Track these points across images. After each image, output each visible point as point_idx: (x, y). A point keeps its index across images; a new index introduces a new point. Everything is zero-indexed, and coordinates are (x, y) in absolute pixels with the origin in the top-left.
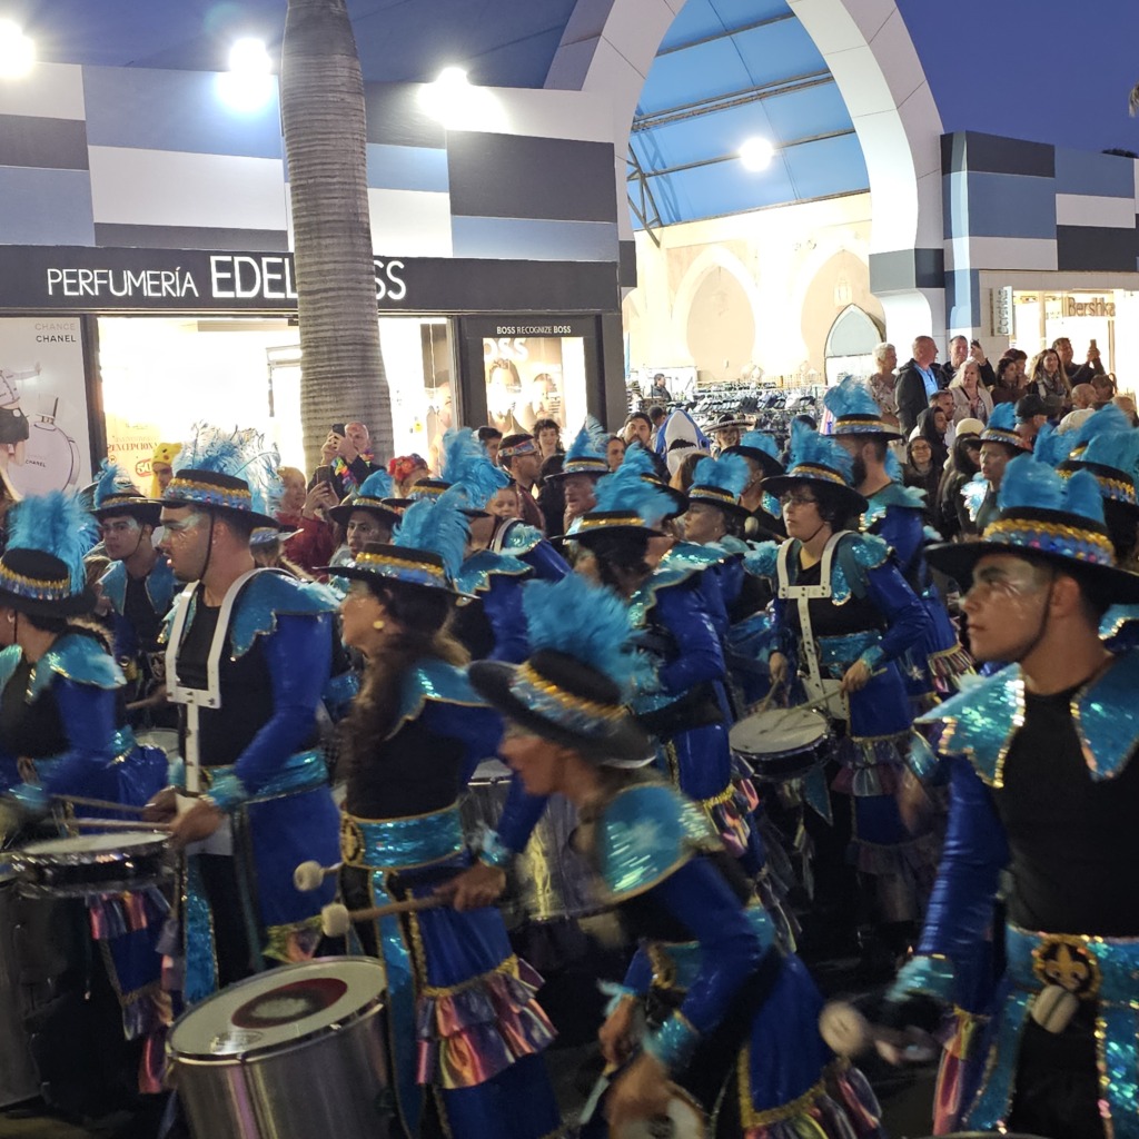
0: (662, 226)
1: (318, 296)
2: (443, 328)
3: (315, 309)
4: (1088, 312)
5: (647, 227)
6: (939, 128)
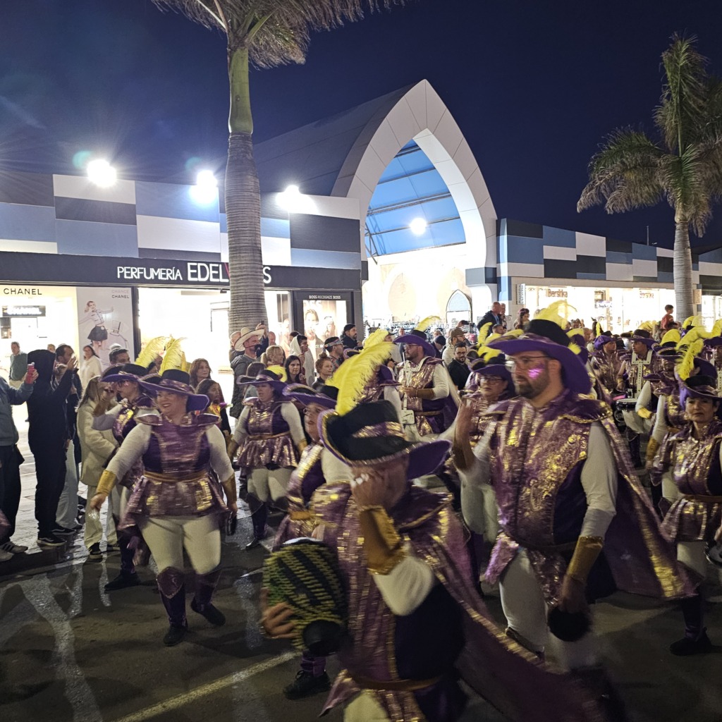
0: (378, 256)
1: (238, 278)
2: (286, 296)
4: (556, 295)
5: (372, 256)
6: (496, 218)
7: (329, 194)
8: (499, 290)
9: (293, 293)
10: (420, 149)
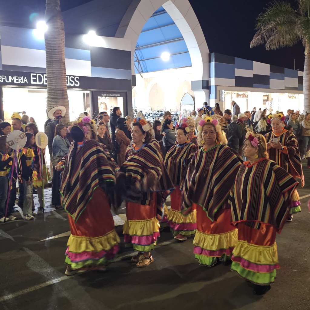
0: (143, 73)
1: (52, 79)
2: (88, 94)
3: (51, 82)
4: (242, 96)
5: (140, 73)
6: (208, 52)
7: (114, 36)
8: (210, 93)
9: (92, 92)
10: (166, 12)
